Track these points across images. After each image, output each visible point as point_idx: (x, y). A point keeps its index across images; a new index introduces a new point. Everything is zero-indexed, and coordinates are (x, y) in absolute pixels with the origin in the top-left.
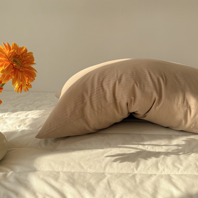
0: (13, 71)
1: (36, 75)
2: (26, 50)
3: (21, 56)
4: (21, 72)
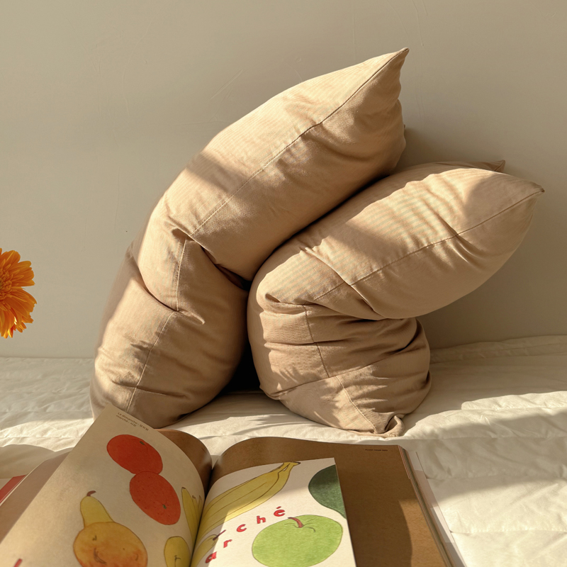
2: (16, 258)
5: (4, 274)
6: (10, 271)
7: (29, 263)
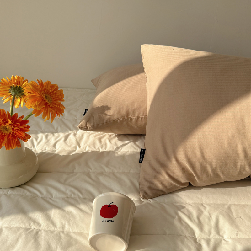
0: (44, 107)
1: (64, 111)
2: (57, 88)
3: (52, 93)
4: (51, 107)
5: (53, 95)
6: (55, 94)
7: (62, 91)
